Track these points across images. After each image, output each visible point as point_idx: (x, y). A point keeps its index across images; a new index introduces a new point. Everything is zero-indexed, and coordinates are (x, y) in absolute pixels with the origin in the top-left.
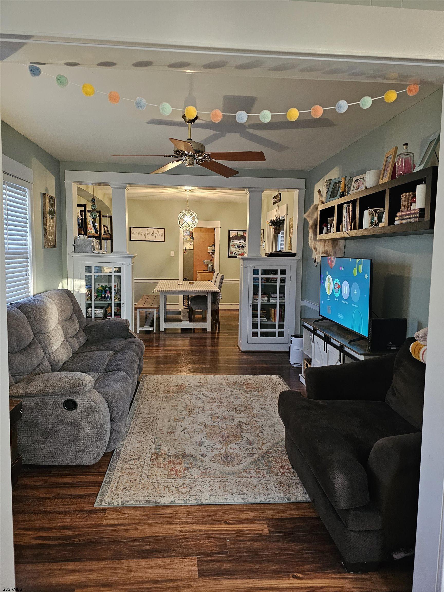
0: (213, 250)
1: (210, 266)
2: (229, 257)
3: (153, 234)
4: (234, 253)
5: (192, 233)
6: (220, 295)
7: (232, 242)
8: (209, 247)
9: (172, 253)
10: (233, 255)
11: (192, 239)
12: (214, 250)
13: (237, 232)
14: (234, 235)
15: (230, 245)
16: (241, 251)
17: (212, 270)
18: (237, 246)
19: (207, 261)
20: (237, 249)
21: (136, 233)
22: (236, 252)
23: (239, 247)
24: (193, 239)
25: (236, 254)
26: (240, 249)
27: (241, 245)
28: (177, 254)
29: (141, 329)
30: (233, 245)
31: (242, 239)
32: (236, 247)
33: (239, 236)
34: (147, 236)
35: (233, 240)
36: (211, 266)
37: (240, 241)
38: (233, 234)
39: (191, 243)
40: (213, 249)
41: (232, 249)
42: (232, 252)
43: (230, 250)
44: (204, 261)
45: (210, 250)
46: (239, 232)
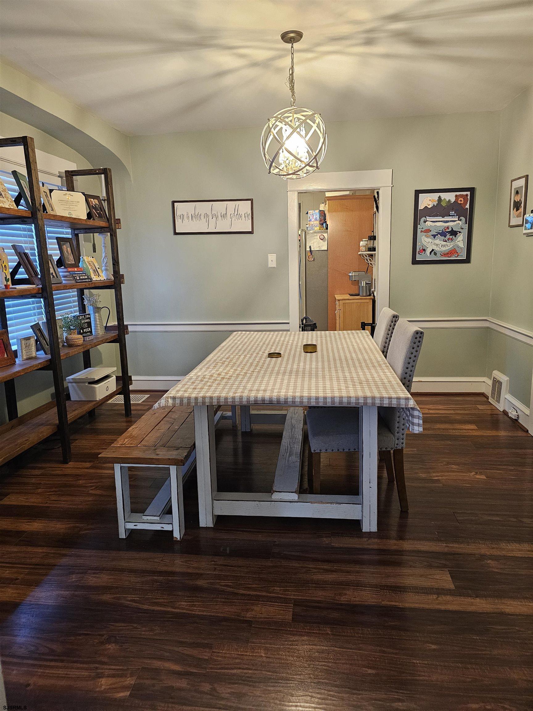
0: (370, 249)
1: (363, 284)
2: (415, 262)
3: (224, 216)
4: (428, 252)
5: (325, 215)
6: (413, 416)
7: (425, 222)
8: (361, 243)
9: (272, 260)
10: (427, 256)
11: (325, 228)
12: (374, 249)
13: (437, 195)
14: (430, 203)
15: (419, 231)
16: (449, 246)
17: (368, 294)
18: (439, 233)
19: (357, 274)
20: (439, 241)
21: (185, 216)
22: (435, 248)
23: (443, 234)
24: (327, 229)
25: (435, 254)
26: (446, 239)
27: (448, 228)
28: (283, 260)
29: (131, 526)
30: (427, 231)
31: (452, 213)
32: (434, 236)
33: (444, 204)
34: (212, 221)
35: (428, 218)
36: (366, 284)
37: (446, 219)
38: (427, 201)
39: (322, 237)
40: (371, 245)
41: (425, 241)
42: (424, 250)
43: (418, 244)
44: (350, 274)
45: (364, 249)
46: (444, 196)
